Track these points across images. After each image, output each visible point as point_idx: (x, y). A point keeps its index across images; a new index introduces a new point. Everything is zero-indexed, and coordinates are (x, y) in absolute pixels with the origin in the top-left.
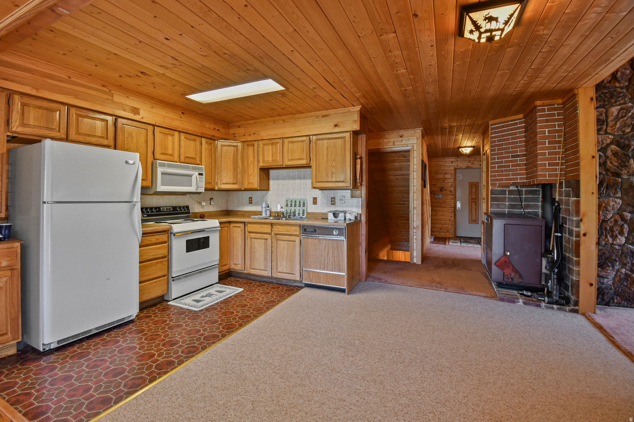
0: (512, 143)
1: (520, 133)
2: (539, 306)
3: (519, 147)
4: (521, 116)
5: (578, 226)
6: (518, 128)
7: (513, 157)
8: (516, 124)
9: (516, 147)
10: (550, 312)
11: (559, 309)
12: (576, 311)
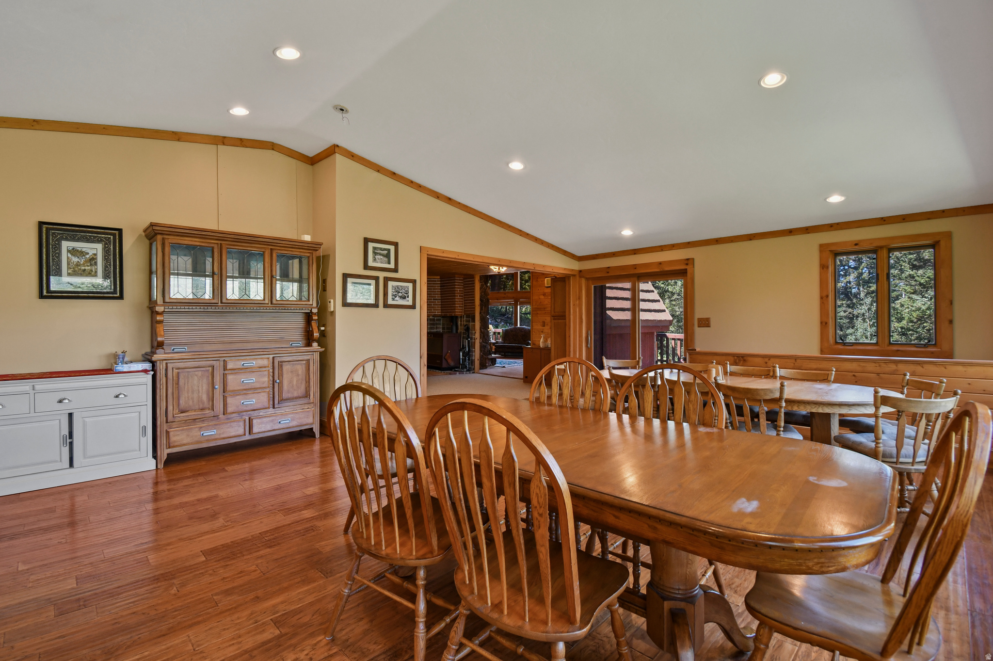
0: (434, 292)
1: (438, 286)
2: (463, 373)
3: (437, 294)
4: (439, 277)
5: (475, 335)
6: (437, 284)
7: (434, 299)
8: (436, 281)
9: (436, 294)
10: (469, 375)
11: (469, 373)
12: (474, 373)
